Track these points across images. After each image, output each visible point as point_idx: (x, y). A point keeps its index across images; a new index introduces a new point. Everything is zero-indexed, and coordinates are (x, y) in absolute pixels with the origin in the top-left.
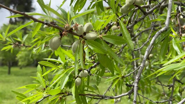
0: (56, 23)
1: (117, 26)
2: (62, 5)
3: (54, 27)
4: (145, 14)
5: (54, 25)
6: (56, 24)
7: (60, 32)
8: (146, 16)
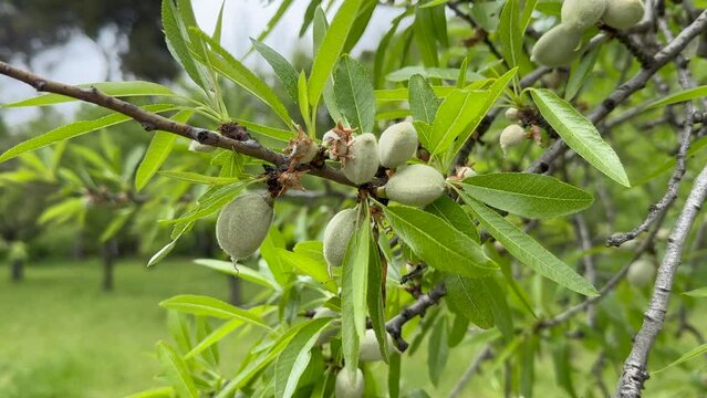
0: (245, 129)
1: (524, 126)
2: (264, 35)
3: (240, 150)
4: (650, 66)
5: (239, 138)
6: (248, 136)
7: (268, 170)
8: (653, 73)
